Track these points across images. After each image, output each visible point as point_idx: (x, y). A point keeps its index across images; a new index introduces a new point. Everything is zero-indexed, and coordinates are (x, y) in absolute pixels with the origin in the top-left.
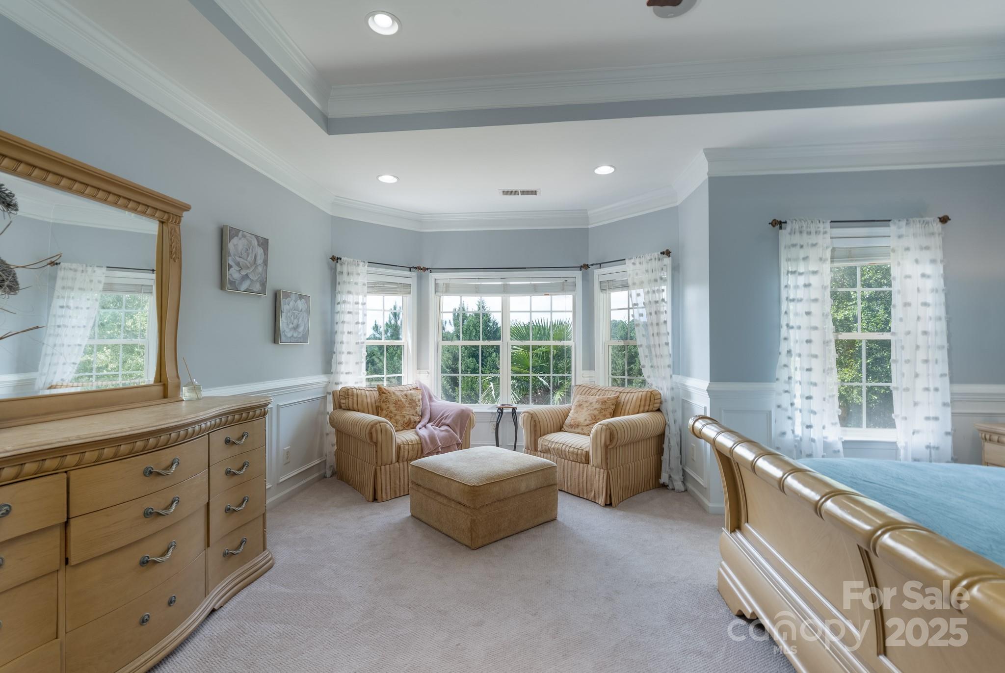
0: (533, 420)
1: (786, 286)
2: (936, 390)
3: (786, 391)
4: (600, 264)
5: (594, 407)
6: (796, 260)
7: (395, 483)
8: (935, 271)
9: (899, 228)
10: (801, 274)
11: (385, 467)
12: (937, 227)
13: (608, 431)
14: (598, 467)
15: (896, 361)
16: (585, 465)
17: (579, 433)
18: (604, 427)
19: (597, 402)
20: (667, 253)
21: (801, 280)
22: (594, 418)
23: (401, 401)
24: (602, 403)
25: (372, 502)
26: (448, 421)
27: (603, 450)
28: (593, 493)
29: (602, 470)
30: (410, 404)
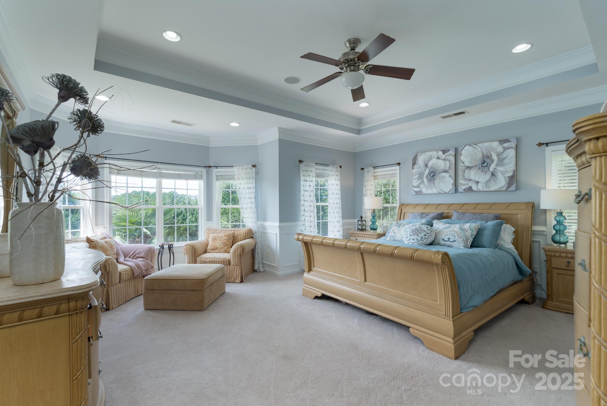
0: (193, 248)
1: (303, 185)
2: (339, 222)
3: (304, 225)
4: (217, 167)
5: (224, 239)
6: (306, 176)
7: (119, 296)
8: (338, 183)
9: (331, 168)
10: (308, 181)
11: (114, 287)
12: (339, 168)
13: (241, 248)
14: (236, 266)
15: (330, 213)
16: (228, 266)
17: (218, 252)
18: (239, 246)
19: (224, 236)
20: (254, 166)
21: (308, 184)
22: (225, 244)
23: (105, 246)
24: (227, 236)
25: (105, 311)
26: (142, 255)
27: (239, 257)
28: (233, 278)
29: (238, 267)
30: (110, 247)
